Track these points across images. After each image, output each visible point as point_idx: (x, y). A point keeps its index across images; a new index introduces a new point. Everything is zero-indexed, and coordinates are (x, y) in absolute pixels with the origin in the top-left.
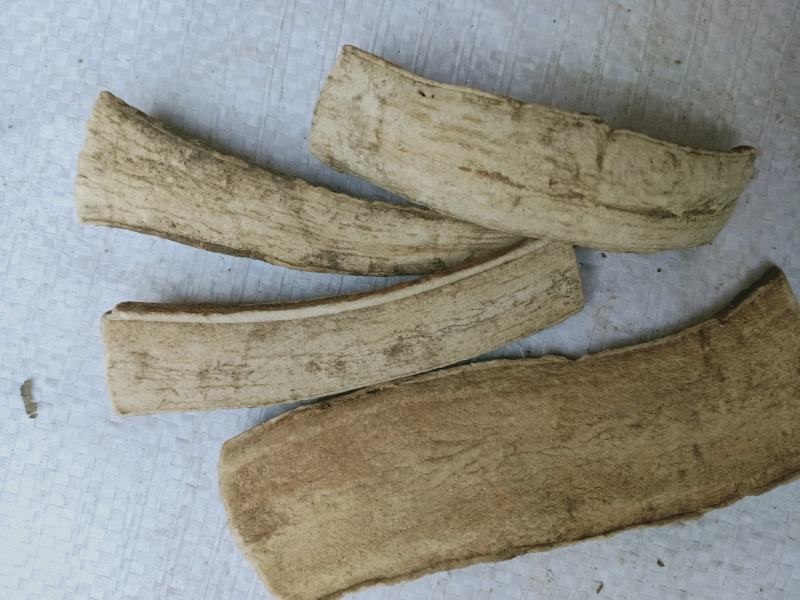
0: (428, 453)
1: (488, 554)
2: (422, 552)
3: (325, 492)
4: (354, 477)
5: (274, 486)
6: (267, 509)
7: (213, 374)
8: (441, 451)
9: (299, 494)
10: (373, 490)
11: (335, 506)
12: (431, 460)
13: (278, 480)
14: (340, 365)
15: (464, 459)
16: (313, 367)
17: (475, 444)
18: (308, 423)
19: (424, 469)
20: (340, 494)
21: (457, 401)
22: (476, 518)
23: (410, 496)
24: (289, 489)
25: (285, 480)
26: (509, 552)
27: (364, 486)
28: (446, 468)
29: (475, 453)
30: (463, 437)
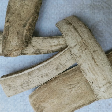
0: (69, 87)
1: (86, 104)
2: (73, 107)
3: (51, 100)
4: (56, 96)
5: (41, 101)
6: (41, 106)
7: (23, 84)
8: (72, 86)
9: (46, 102)
10: (60, 97)
11: (54, 102)
12: (70, 89)
13: (41, 100)
14: (47, 75)
15: (77, 87)
16: (42, 77)
17: (78, 83)
18: (44, 88)
19: (69, 91)
20: (54, 100)
21: (72, 75)
22: (82, 97)
23: (68, 97)
24: (44, 101)
25: (43, 100)
26: (90, 102)
27: (58, 97)
28: (74, 89)
29: (79, 85)
30: (75, 82)
